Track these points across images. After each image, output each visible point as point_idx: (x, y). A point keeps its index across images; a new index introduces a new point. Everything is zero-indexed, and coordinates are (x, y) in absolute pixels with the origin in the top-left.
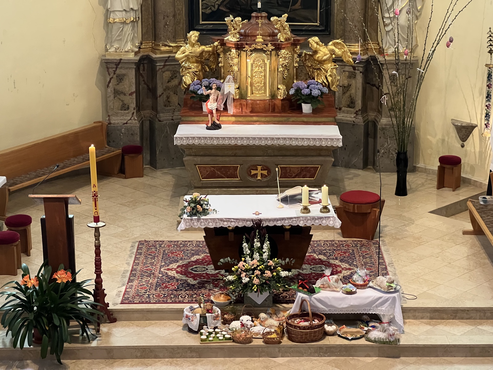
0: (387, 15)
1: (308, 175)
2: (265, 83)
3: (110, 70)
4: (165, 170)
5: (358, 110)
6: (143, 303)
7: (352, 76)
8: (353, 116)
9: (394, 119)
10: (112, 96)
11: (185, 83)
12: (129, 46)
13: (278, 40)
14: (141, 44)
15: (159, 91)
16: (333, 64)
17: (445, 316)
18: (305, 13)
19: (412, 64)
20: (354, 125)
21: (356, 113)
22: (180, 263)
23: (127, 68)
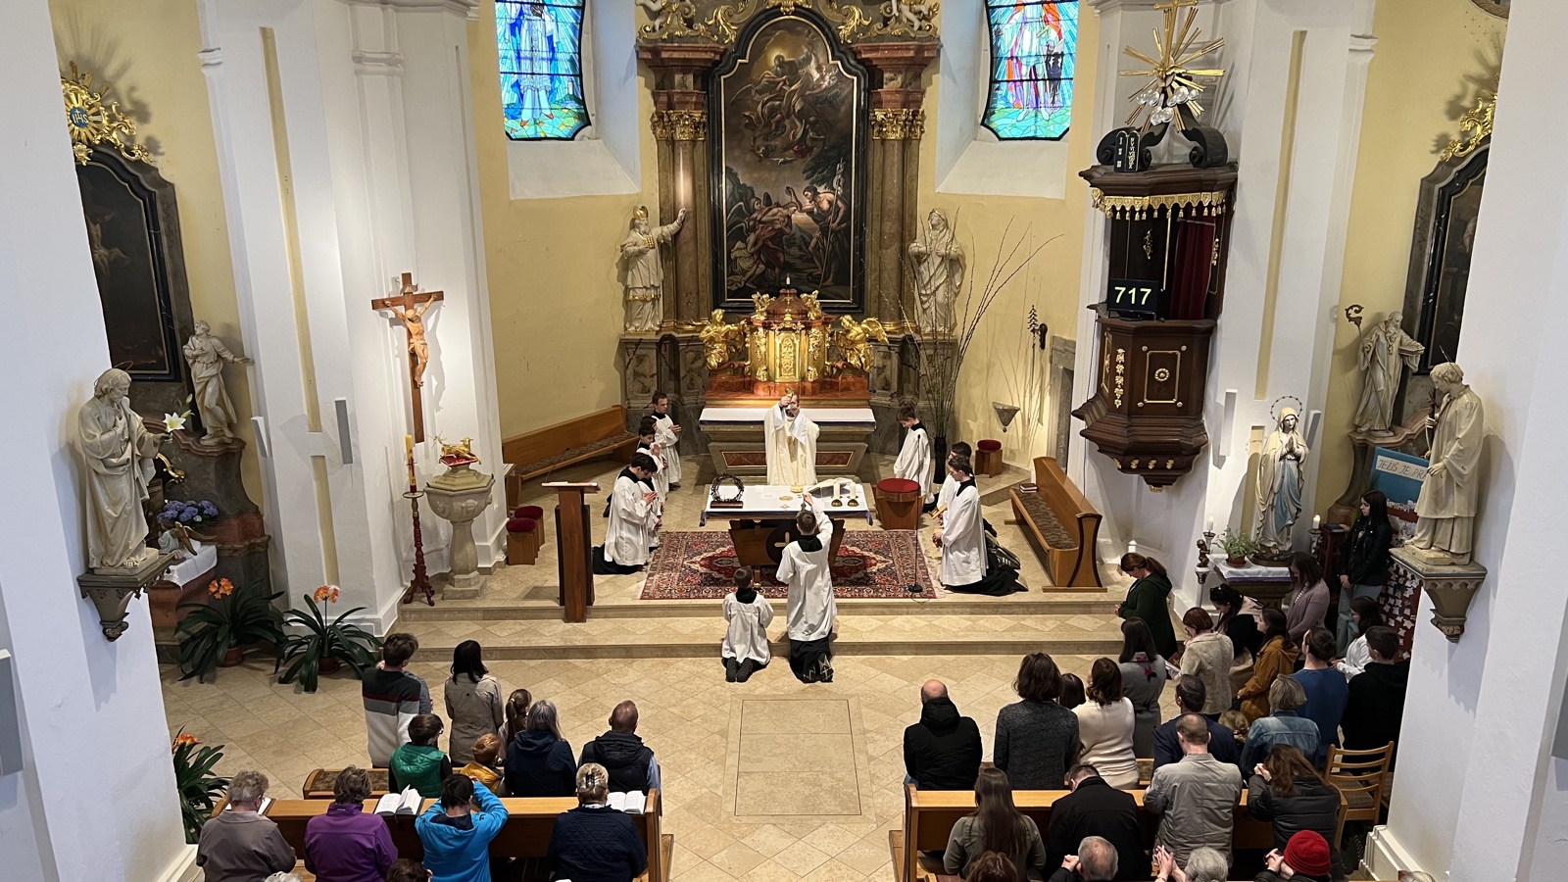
0: (923, 292)
1: (841, 461)
2: (794, 365)
3: (630, 351)
4: (689, 457)
5: (893, 392)
6: (664, 598)
7: (887, 356)
8: (888, 399)
9: (932, 402)
10: (632, 378)
11: (710, 364)
12: (650, 324)
13: (807, 318)
14: (663, 322)
15: (682, 374)
16: (867, 344)
17: (986, 611)
18: (837, 290)
19: (951, 344)
20: (889, 408)
21: (892, 396)
22: (705, 555)
23: (648, 348)
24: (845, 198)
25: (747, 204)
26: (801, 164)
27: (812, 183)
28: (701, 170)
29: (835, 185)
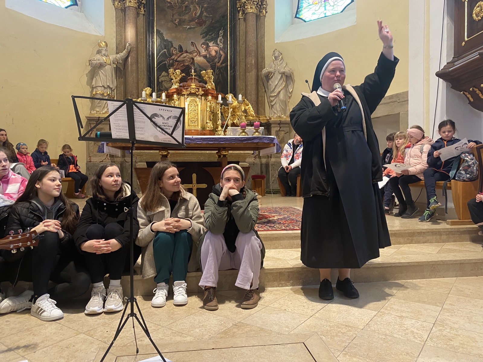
2: (197, 119)
3: (92, 125)
5: (256, 155)
8: (253, 159)
10: (93, 143)
12: (106, 110)
13: (206, 88)
23: (104, 124)
24: (224, 49)
25: (169, 50)
26: (200, 30)
27: (206, 40)
28: (142, 30)
29: (218, 42)
